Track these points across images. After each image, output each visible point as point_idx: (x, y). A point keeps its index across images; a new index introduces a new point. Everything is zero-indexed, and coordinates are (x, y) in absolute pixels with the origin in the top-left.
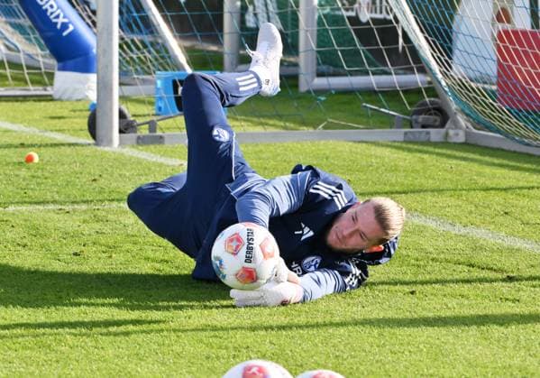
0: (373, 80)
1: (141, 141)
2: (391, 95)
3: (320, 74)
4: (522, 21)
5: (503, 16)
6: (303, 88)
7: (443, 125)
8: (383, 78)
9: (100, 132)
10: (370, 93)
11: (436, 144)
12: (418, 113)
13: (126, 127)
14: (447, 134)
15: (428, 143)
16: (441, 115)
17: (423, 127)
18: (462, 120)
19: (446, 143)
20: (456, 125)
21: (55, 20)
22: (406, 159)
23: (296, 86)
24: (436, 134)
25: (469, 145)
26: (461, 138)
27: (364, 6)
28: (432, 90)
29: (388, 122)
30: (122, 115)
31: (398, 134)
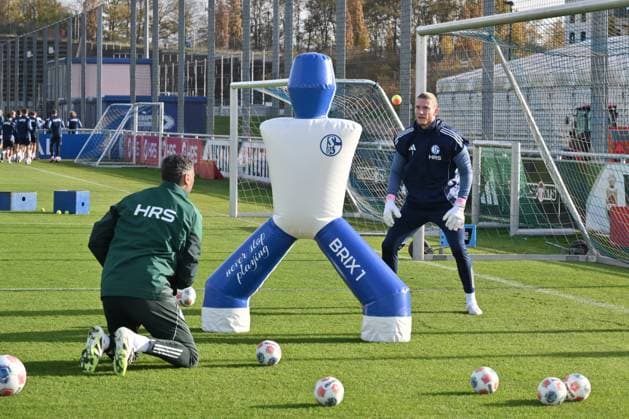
0: (552, 231)
1: (435, 259)
2: (560, 238)
3: (520, 228)
4: (621, 202)
5: (612, 199)
6: (512, 234)
7: (585, 253)
8: (556, 230)
9: (414, 253)
10: (550, 237)
11: (582, 263)
12: (573, 247)
13: (428, 251)
14: (587, 258)
15: (578, 262)
16: (585, 249)
17: (576, 254)
18: (595, 251)
19: (587, 263)
20: (592, 254)
21: (348, 267)
22: (569, 270)
23: (507, 233)
24: (582, 258)
25: (598, 264)
26: (595, 260)
27: (541, 195)
28: (581, 236)
29: (558, 251)
30: (426, 245)
31: (563, 257)
